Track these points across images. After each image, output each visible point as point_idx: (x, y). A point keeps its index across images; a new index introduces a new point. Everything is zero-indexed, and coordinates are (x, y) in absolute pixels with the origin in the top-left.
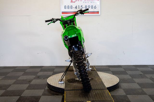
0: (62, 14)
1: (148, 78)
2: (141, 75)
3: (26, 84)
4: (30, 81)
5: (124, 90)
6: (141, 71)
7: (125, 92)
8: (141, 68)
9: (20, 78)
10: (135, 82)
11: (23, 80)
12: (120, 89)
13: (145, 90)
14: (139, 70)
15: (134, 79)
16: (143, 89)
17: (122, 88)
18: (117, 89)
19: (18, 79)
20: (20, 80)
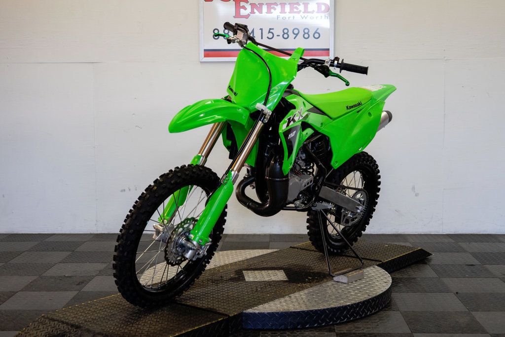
0: (206, 56)
1: (494, 277)
2: (472, 265)
3: (66, 290)
4: (82, 282)
5: (405, 315)
6: (474, 255)
7: (409, 323)
8: (475, 244)
9: (51, 272)
10: (447, 291)
11: (61, 278)
12: (391, 313)
13: (480, 316)
14: (465, 251)
15: (446, 280)
16: (473, 313)
17: (398, 310)
18: (382, 312)
19: (44, 275)
20: (51, 277)
